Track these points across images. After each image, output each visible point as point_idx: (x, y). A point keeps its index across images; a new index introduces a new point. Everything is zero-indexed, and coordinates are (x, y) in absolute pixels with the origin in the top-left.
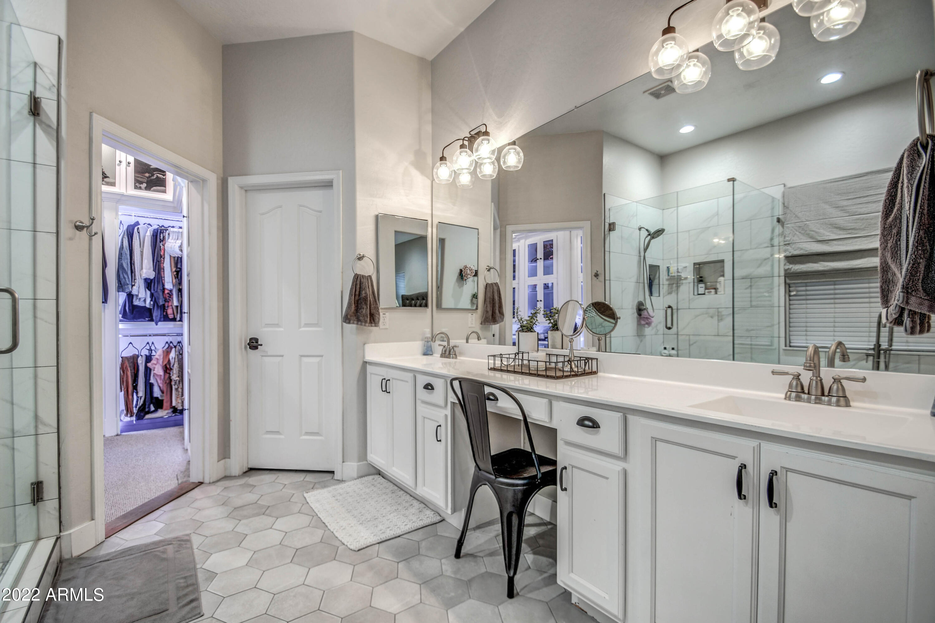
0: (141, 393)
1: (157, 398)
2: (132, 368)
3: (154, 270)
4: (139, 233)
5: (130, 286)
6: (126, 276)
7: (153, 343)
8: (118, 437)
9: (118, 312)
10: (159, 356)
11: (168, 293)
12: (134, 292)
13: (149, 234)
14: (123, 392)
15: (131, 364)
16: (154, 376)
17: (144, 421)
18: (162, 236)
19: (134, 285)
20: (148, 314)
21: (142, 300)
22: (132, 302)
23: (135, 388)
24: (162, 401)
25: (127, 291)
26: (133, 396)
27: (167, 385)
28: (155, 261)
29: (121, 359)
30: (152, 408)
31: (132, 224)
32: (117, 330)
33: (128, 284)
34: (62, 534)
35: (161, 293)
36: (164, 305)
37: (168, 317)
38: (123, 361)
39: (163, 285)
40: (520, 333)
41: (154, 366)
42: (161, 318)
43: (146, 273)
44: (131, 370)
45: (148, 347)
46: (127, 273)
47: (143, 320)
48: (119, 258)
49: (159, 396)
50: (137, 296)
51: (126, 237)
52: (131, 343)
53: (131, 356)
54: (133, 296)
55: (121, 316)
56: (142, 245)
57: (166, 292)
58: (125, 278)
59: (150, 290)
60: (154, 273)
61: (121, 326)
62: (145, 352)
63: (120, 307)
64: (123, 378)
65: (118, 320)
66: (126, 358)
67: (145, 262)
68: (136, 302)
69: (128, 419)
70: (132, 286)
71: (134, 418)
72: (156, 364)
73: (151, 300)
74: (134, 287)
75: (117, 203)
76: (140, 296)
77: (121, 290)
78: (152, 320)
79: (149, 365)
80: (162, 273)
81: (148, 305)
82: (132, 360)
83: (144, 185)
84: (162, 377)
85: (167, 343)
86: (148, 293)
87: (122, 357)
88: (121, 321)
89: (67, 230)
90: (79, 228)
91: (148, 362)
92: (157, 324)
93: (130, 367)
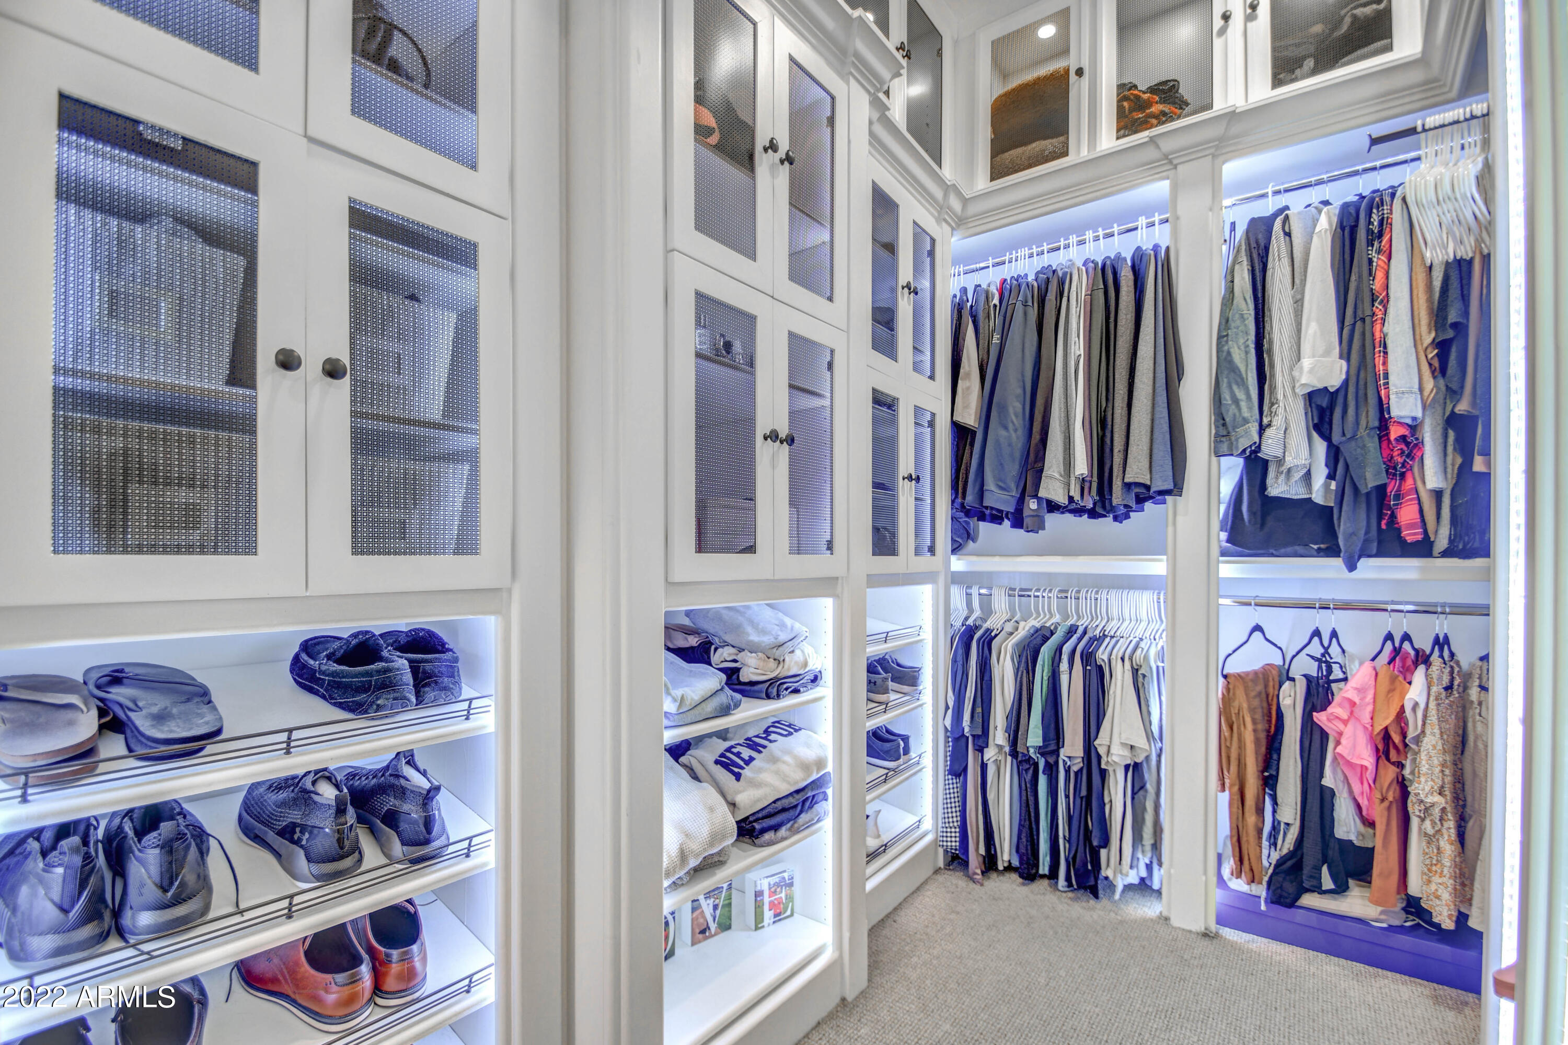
0: (1289, 812)
1: (1346, 845)
2: (1258, 716)
3: (1346, 355)
4: (1288, 234)
5: (1254, 428)
6: (1240, 395)
7: (1334, 634)
8: (1206, 942)
9: (1216, 525)
10: (1361, 690)
11: (1403, 438)
12: (1270, 449)
13: (1326, 223)
14: (1227, 793)
15: (1256, 702)
16: (1335, 759)
17: (1298, 916)
18: (1375, 218)
19: (1269, 425)
20: (1317, 528)
21: (1297, 475)
22: (1263, 487)
23: (1269, 781)
24: (1369, 853)
25: (1244, 443)
26: (1260, 811)
27: (1389, 809)
28: (1349, 320)
29: (1222, 679)
30: (1327, 883)
31: (1268, 215)
32: (1212, 584)
33: (1246, 421)
35: (1372, 444)
36: (1381, 490)
37: (1402, 541)
38: (1228, 688)
39: (1382, 408)
41: (1341, 726)
42: (1366, 541)
43: (1311, 371)
44: (1254, 722)
45: (1315, 649)
46: (1242, 383)
47: (1299, 549)
48: (1220, 337)
49: (1353, 837)
50: (1280, 462)
51: (1244, 259)
52: (1258, 628)
53: (1256, 673)
54: (1265, 463)
55: (1224, 536)
56: (1298, 280)
57: (1395, 432)
58: (1236, 401)
59: (1327, 438)
60: (1344, 363)
61: (1229, 569)
62: (1304, 666)
63: (1223, 508)
64: (1228, 748)
65: (1215, 551)
66: (1239, 677)
67: (1311, 329)
68: (1277, 488)
69: (1239, 885)
70: (1262, 429)
71: (1261, 890)
72: (1345, 722)
73: (1331, 476)
74: (1269, 432)
75: (1214, 156)
76: (1290, 461)
77: (1224, 448)
78: (1332, 551)
79: (1320, 718)
80: (1379, 360)
81: (1318, 497)
82: (1258, 688)
83: (1311, 60)
84: (1369, 775)
85: (1389, 637)
86: (1321, 447)
87: (1225, 677)
88: (1223, 554)
91: (1314, 709)
92: (1352, 567)
93: (1252, 710)
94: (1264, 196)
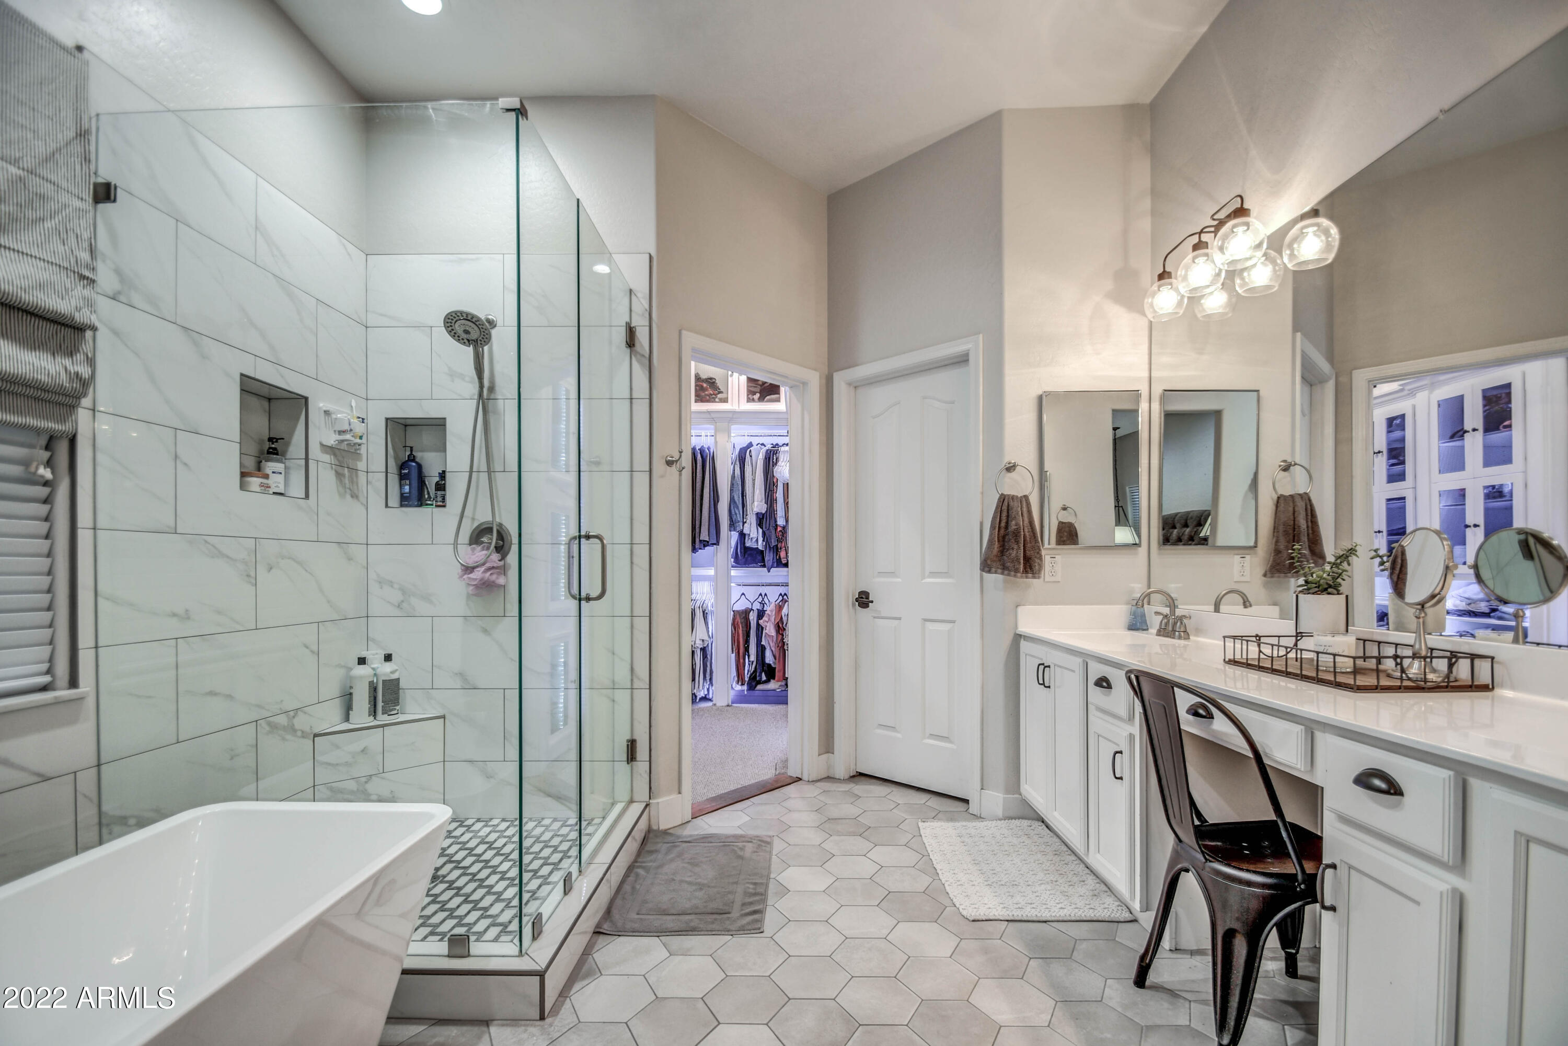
0: (753, 658)
1: (769, 665)
2: (744, 625)
3: (766, 503)
4: (751, 456)
5: (741, 524)
6: (737, 512)
7: (766, 595)
8: (728, 708)
9: (730, 556)
10: (771, 611)
11: (780, 531)
12: (746, 531)
13: (761, 456)
14: (734, 654)
15: (743, 620)
16: (765, 636)
17: (756, 693)
18: (775, 458)
19: (746, 522)
20: (759, 558)
21: (754, 540)
22: (744, 543)
23: (747, 649)
24: (775, 668)
25: (738, 529)
26: (744, 659)
27: (780, 649)
28: (767, 491)
29: (732, 613)
30: (764, 678)
31: (745, 446)
32: (729, 578)
33: (739, 522)
34: (651, 801)
35: (773, 532)
36: (777, 546)
37: (781, 561)
38: (734, 616)
39: (776, 521)
40: (1300, 596)
41: (766, 623)
42: (773, 563)
43: (757, 506)
44: (742, 627)
45: (760, 599)
46: (738, 508)
47: (755, 565)
48: (731, 490)
49: (771, 663)
50: (749, 535)
51: (738, 463)
52: (743, 594)
53: (743, 610)
54: (745, 535)
55: (732, 560)
56: (754, 473)
57: (779, 529)
58: (736, 514)
59: (762, 528)
60: (766, 505)
61: (733, 572)
62: (757, 606)
63: (732, 549)
64: (734, 637)
65: (730, 566)
66: (738, 611)
67: (757, 492)
68: (748, 544)
69: (739, 688)
70: (744, 523)
71: (745, 687)
72: (767, 622)
73: (763, 541)
74: (746, 525)
75: (729, 423)
76: (752, 536)
77: (732, 529)
78: (764, 566)
79: (761, 622)
80: (775, 506)
81: (760, 547)
82: (744, 615)
83: (758, 395)
84: (775, 640)
85: (781, 594)
86: (760, 531)
87: (733, 611)
88: (732, 567)
89: (659, 466)
90: (669, 463)
91: (760, 619)
92: (769, 571)
93: (742, 623)
94: (744, 436)
